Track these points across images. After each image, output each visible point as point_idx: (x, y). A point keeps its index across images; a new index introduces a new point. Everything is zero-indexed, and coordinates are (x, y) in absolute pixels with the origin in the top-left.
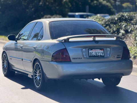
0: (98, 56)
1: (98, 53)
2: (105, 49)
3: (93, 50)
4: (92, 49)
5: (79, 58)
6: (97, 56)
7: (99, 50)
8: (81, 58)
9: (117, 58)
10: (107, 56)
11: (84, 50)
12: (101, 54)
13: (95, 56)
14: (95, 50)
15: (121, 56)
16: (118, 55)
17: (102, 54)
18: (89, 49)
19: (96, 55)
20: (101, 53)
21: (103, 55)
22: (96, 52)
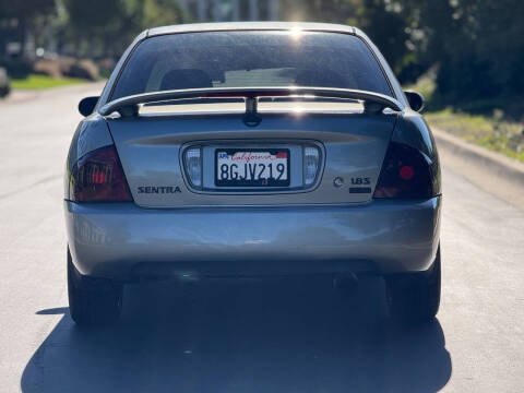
0: (261, 180)
1: (258, 169)
2: (295, 151)
3: (239, 154)
4: (231, 152)
5: (169, 189)
6: (252, 182)
7: (268, 154)
8: (178, 189)
9: (352, 191)
10: (300, 184)
11: (194, 153)
12: (276, 175)
13: (243, 182)
14: (248, 154)
15: (373, 186)
16: (359, 181)
17: (282, 171)
18: (217, 151)
19: (249, 178)
20: (274, 168)
21: (284, 177)
22: (252, 162)
